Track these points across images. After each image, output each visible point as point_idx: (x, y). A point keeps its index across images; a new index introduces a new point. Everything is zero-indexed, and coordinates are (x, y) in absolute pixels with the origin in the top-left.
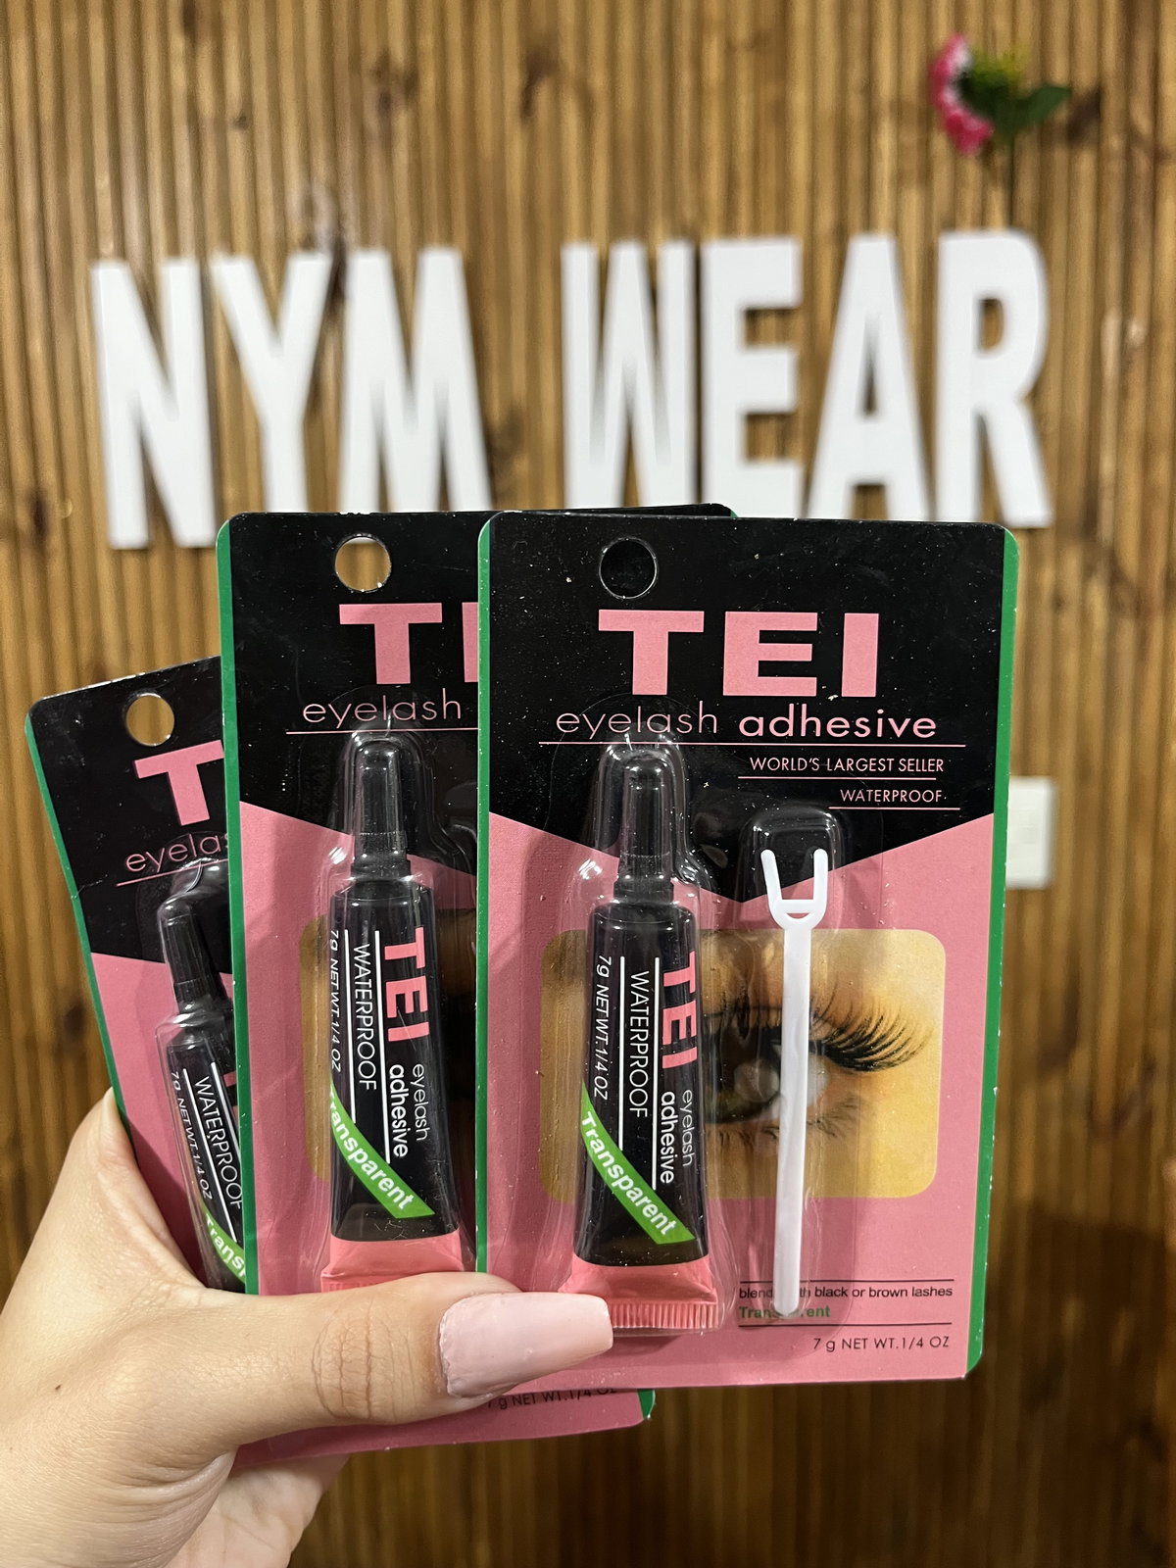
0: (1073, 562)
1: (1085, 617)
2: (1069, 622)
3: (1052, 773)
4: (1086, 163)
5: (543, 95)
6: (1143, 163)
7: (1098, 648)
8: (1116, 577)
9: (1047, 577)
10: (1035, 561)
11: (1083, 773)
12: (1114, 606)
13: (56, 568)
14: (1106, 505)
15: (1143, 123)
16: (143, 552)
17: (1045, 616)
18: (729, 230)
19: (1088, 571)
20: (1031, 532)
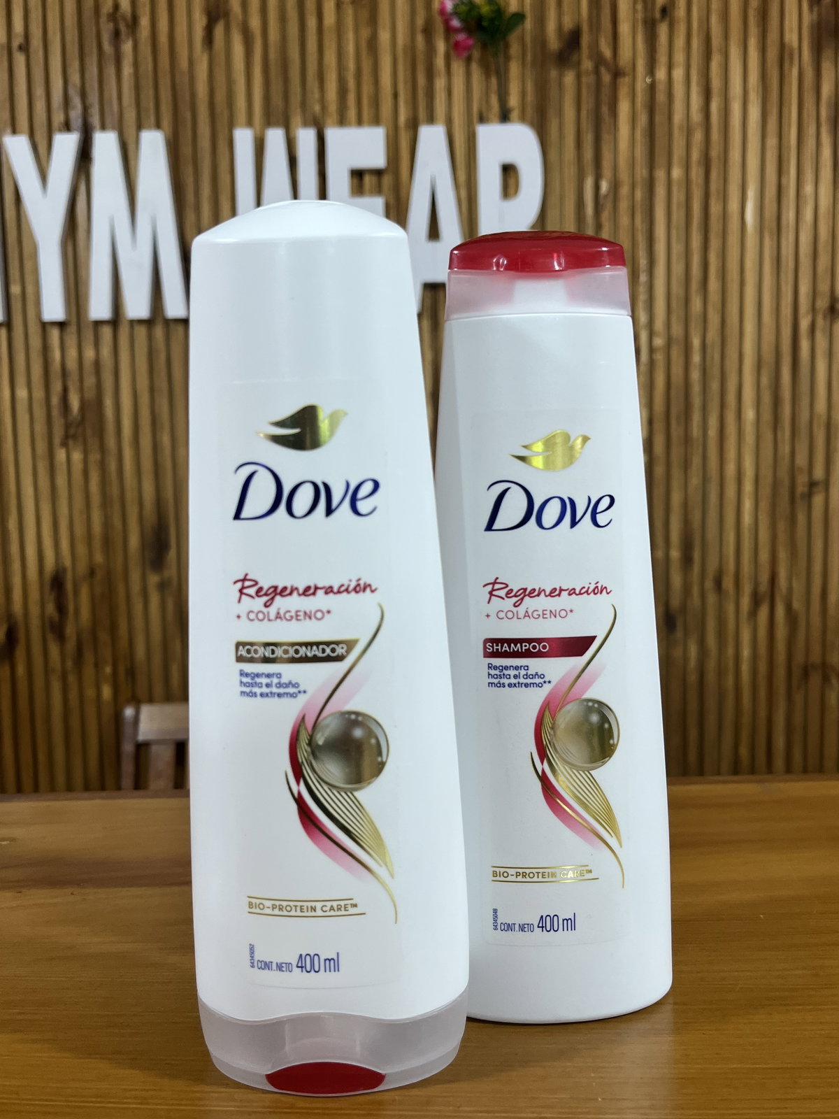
4: (569, 78)
5: (219, 30)
6: (606, 78)
15: (607, 52)
18: (342, 122)
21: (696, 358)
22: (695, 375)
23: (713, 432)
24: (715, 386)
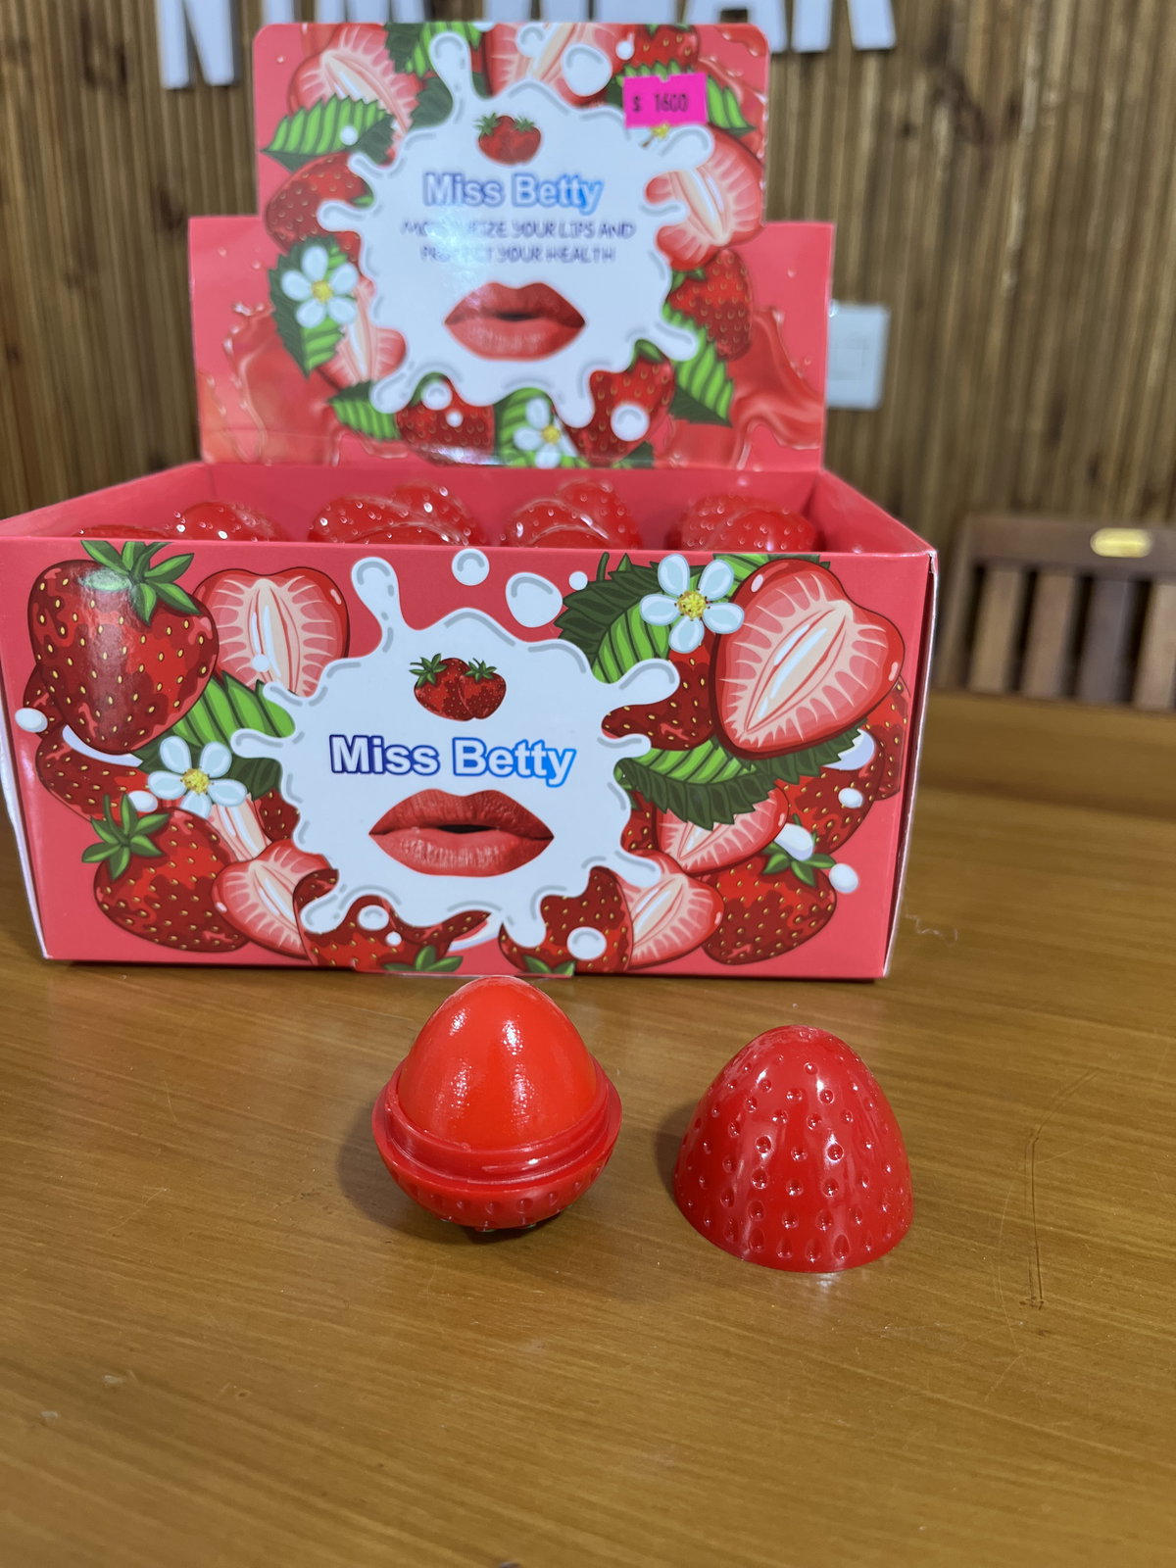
0: (921, 87)
1: (929, 146)
2: (914, 148)
3: (887, 300)
7: (939, 174)
8: (961, 102)
9: (897, 105)
10: (886, 87)
11: (917, 303)
12: (958, 130)
13: (134, 108)
14: (957, 27)
16: (187, 90)
17: (891, 145)
19: (935, 97)
20: (884, 53)
21: (1107, 124)
22: (1103, 151)
23: (1118, 241)
24: (1130, 169)
